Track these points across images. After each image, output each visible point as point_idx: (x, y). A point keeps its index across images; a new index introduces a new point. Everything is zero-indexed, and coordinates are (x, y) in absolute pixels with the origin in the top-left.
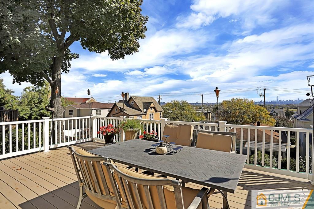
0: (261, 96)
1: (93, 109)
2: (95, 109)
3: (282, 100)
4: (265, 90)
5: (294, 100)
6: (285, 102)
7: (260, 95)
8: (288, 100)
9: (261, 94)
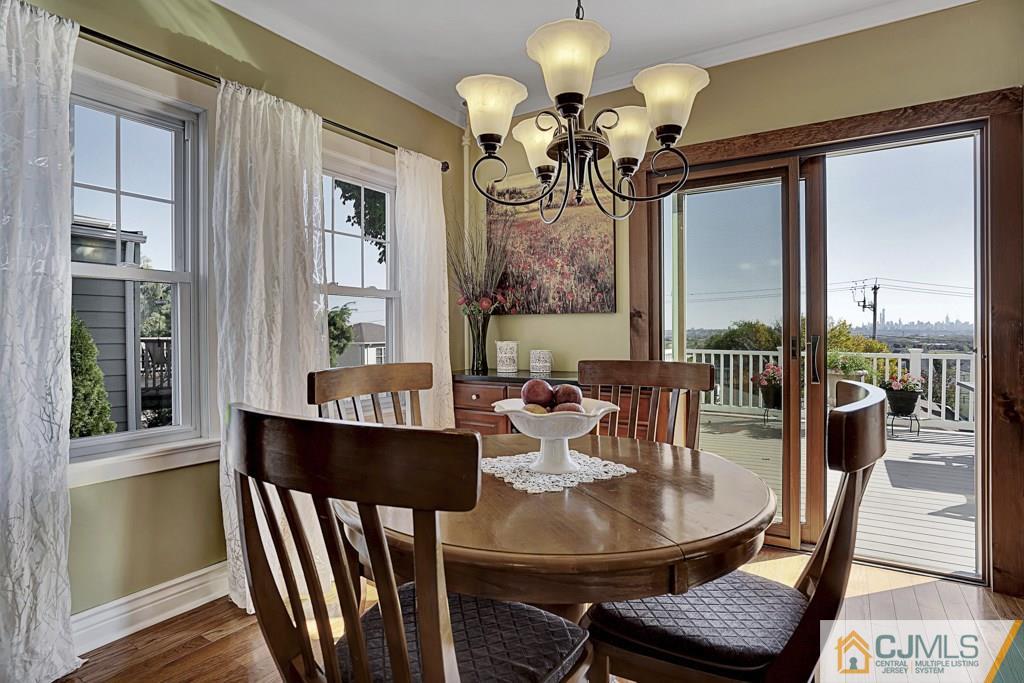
0: (864, 306)
1: (367, 346)
2: (373, 346)
3: (896, 321)
4: (875, 289)
5: (933, 323)
6: (907, 328)
7: (862, 304)
8: (916, 323)
9: (864, 301)
